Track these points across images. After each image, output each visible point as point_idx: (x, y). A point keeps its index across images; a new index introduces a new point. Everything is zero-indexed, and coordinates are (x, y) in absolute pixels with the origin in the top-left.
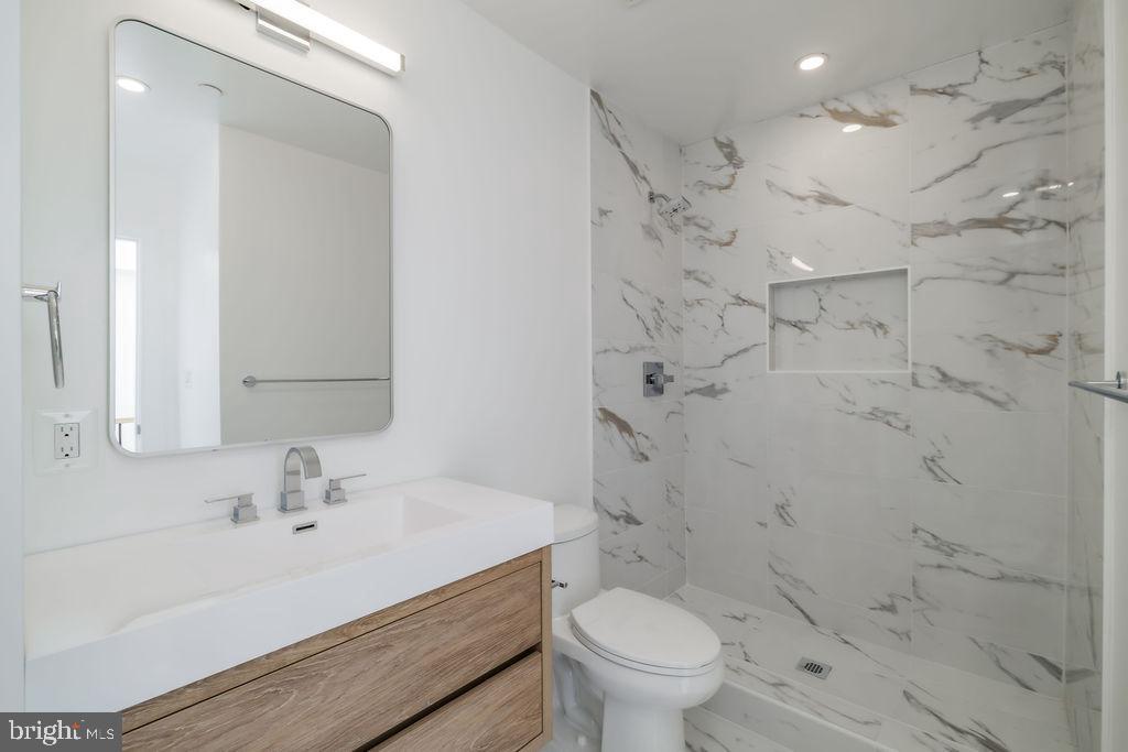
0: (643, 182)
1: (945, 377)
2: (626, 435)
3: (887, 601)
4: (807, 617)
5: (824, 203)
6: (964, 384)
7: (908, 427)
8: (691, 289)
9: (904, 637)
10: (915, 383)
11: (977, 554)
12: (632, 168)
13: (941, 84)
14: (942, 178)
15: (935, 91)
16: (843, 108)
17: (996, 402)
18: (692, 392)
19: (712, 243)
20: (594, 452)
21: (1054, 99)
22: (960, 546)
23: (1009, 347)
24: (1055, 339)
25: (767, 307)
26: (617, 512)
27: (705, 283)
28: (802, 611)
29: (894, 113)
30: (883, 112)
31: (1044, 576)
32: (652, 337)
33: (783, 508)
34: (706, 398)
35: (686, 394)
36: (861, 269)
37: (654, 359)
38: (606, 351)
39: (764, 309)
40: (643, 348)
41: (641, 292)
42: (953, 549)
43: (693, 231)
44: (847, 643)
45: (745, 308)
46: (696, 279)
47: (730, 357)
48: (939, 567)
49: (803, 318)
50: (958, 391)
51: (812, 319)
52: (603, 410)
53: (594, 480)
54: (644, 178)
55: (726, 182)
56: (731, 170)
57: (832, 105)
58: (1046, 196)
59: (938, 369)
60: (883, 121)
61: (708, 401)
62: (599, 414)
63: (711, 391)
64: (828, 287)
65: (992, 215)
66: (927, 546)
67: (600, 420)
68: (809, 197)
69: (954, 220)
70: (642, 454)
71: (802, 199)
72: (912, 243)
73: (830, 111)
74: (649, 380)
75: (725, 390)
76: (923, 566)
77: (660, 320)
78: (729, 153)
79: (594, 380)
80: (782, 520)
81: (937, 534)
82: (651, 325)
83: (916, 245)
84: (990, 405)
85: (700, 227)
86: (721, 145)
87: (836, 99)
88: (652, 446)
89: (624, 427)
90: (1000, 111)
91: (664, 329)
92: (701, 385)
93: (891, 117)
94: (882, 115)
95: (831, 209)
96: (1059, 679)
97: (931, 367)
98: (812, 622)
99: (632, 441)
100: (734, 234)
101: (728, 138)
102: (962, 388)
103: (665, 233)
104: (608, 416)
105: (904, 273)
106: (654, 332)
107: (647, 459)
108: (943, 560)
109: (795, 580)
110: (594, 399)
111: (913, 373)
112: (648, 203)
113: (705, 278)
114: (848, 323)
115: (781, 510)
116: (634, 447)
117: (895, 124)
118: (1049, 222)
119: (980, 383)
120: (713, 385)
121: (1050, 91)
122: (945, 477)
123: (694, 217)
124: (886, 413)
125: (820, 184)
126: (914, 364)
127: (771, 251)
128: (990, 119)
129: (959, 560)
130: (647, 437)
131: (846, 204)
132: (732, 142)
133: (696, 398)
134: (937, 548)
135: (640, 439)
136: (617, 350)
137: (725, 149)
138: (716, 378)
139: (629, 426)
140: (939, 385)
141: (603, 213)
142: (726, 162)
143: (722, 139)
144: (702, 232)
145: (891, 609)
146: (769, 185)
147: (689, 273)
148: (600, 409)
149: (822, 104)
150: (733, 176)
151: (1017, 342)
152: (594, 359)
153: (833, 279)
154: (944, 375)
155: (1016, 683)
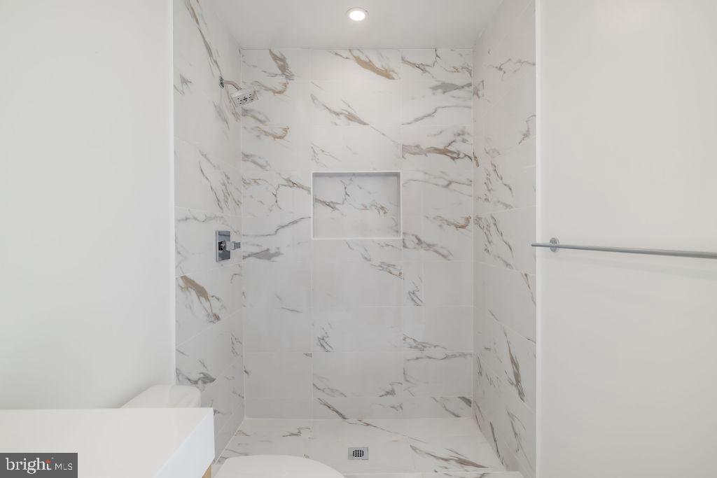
0: (216, 66)
1: (420, 241)
2: (203, 299)
3: (389, 388)
4: (341, 415)
5: (351, 120)
6: (429, 245)
7: (400, 273)
8: (249, 170)
9: (399, 408)
10: (405, 246)
11: (435, 346)
12: (207, 48)
13: (418, 61)
14: (417, 120)
15: (414, 65)
16: (363, 58)
17: (443, 256)
18: (249, 256)
19: (266, 134)
20: (177, 321)
21: (466, 88)
22: (426, 343)
23: (449, 224)
24: (468, 219)
25: (312, 189)
26: (194, 377)
27: (261, 166)
28: (337, 412)
29: (393, 71)
30: (387, 68)
31: (464, 351)
32: (221, 208)
33: (323, 339)
34: (262, 260)
35: (244, 257)
36: (375, 169)
37: (223, 228)
38: (187, 219)
39: (310, 191)
40: (216, 217)
41: (214, 166)
42: (424, 347)
43: (251, 122)
44: (368, 425)
45: (295, 189)
46: (254, 162)
47: (283, 227)
48: (417, 358)
49: (334, 201)
50: (426, 250)
51: (340, 202)
52: (185, 278)
53: (177, 350)
54: (216, 62)
55: (279, 88)
56: (284, 80)
57: (356, 53)
58: (464, 141)
59: (416, 237)
60: (387, 74)
61: (264, 262)
62: (181, 282)
63: (266, 255)
64: (351, 180)
65: (441, 147)
66: (411, 347)
67: (182, 288)
68: (341, 114)
69: (424, 146)
70: (215, 315)
71: (337, 114)
72: (403, 157)
73: (355, 57)
74: (221, 247)
75: (278, 254)
76: (408, 360)
77: (227, 194)
78: (282, 65)
79: (177, 248)
80: (323, 348)
81: (416, 339)
82: (221, 197)
83: (405, 158)
84: (440, 257)
85: (258, 120)
86: (275, 58)
87: (359, 50)
88: (222, 306)
89: (201, 292)
90: (446, 88)
91: (229, 201)
92: (256, 250)
93: (391, 73)
94: (386, 71)
95: (355, 125)
96: (470, 406)
97: (413, 235)
98: (344, 418)
99: (207, 305)
100: (286, 130)
101: (282, 55)
102: (428, 248)
103: (230, 118)
104: (188, 284)
105: (397, 175)
106: (222, 204)
107: (218, 318)
108: (419, 354)
109: (332, 390)
110: (176, 267)
111: (403, 239)
112: (219, 87)
113: (262, 162)
114: (363, 205)
115: (322, 342)
116: (209, 311)
117: (394, 79)
118: (466, 155)
119: (436, 245)
120: (268, 250)
121: (465, 84)
122: (420, 303)
123: (251, 111)
124: (389, 266)
125: (349, 106)
126: (404, 233)
127: (315, 148)
128: (440, 91)
129: (428, 352)
130: (218, 299)
131: (365, 124)
132: (285, 58)
133: (252, 260)
134: (416, 347)
135: (213, 301)
136: (196, 219)
137: (278, 61)
138: (271, 244)
139: (205, 291)
140: (417, 246)
141: (185, 81)
142: (280, 72)
143: (276, 52)
144: (259, 124)
145: (391, 393)
146: (314, 98)
147: (246, 157)
148: (182, 277)
149: (350, 51)
150: (285, 85)
151: (452, 221)
152: (176, 227)
153: (354, 174)
154: (419, 240)
155: (452, 415)
